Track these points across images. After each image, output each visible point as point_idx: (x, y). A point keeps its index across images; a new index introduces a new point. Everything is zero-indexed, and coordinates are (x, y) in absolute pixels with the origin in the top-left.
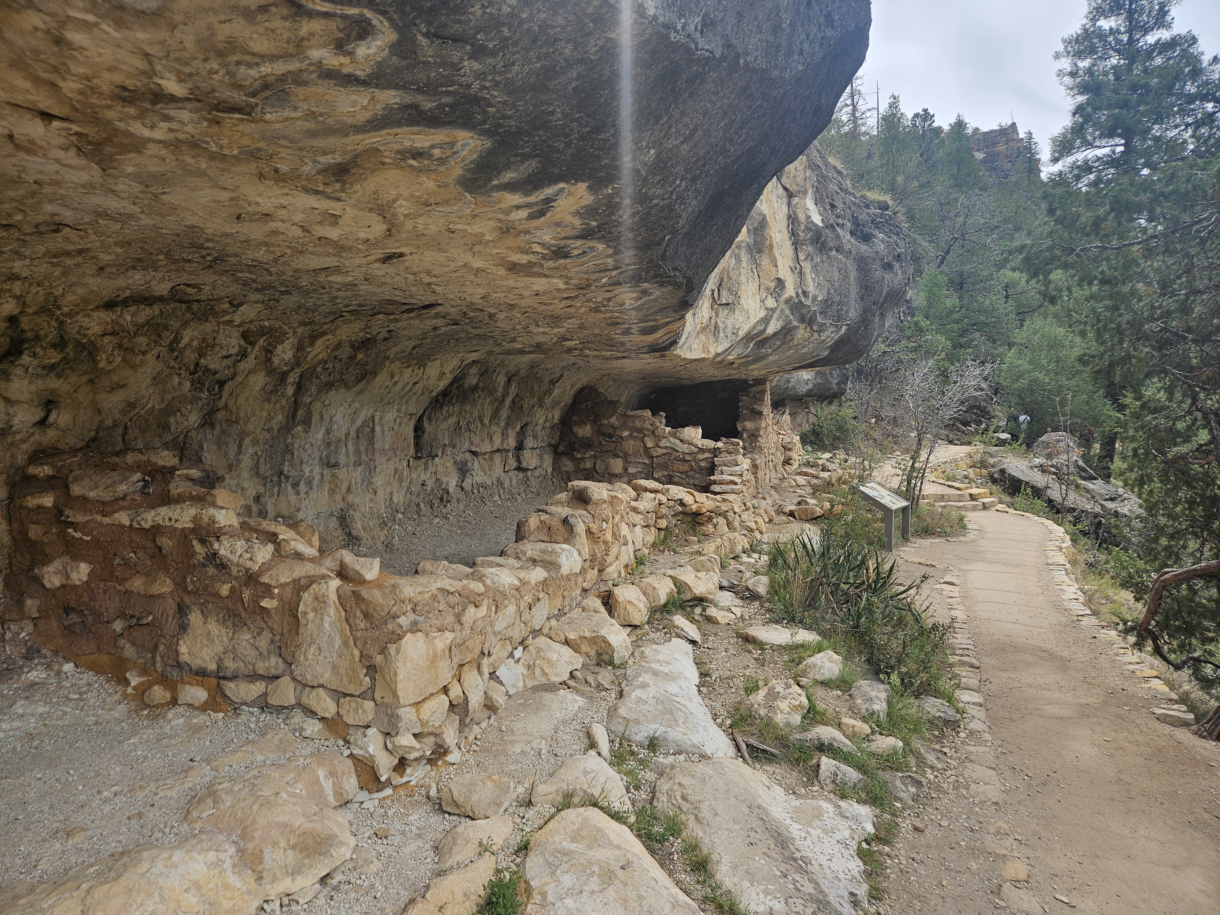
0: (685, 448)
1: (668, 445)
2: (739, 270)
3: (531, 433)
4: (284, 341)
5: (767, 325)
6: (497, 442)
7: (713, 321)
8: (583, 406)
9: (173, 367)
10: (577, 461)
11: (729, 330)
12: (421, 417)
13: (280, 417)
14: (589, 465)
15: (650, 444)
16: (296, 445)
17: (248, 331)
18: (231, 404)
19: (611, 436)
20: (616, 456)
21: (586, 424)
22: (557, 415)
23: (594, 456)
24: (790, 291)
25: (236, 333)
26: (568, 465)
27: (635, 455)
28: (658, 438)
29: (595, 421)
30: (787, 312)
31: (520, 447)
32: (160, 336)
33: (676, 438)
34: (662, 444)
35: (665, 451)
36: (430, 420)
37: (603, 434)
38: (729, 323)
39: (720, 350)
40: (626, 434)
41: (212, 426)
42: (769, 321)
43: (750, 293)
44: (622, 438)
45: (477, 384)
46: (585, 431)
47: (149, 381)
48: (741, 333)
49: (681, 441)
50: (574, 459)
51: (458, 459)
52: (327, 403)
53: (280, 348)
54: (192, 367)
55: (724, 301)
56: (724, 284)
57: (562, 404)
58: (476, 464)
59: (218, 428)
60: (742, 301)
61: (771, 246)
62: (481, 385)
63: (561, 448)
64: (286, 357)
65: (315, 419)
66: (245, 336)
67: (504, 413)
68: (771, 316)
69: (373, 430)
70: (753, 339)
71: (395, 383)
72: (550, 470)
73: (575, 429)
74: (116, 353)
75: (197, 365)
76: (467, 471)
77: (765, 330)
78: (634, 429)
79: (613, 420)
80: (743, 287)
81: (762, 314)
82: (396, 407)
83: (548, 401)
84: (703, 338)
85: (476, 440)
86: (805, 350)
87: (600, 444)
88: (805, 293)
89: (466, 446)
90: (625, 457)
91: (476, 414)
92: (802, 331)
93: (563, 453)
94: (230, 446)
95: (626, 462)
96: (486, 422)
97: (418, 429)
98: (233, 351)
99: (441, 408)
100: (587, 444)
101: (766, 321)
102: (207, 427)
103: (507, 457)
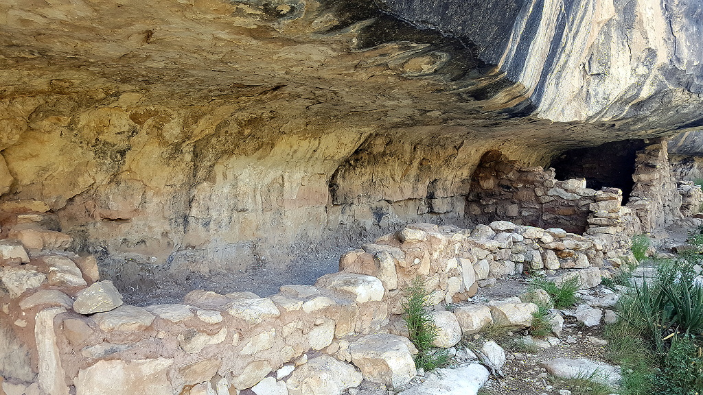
0: (568, 196)
1: (555, 193)
2: (608, 44)
3: (441, 187)
4: (169, 121)
5: (640, 90)
6: (408, 193)
7: (584, 90)
8: (487, 165)
9: (75, 142)
10: (482, 207)
11: (600, 95)
12: (334, 176)
13: (181, 176)
14: (491, 210)
15: (539, 193)
16: (201, 197)
17: (136, 113)
18: (133, 167)
19: (508, 188)
20: (513, 203)
21: (489, 179)
22: (466, 173)
23: (496, 203)
24: (663, 58)
25: (126, 116)
26: (476, 210)
27: (528, 201)
28: (546, 189)
29: (497, 176)
30: (661, 77)
31: (431, 196)
32: (59, 120)
33: (561, 188)
34: (550, 193)
35: (552, 198)
36: (344, 178)
37: (502, 186)
38: (600, 89)
39: (591, 113)
40: (520, 185)
41: (118, 183)
42: (642, 86)
43: (620, 63)
44: (517, 188)
45: (385, 151)
46: (489, 184)
47: (57, 152)
48: (612, 98)
49: (566, 190)
50: (480, 205)
51: (374, 206)
52: (230, 166)
53: (167, 126)
54: (94, 142)
55: (595, 72)
56: (594, 57)
57: (470, 164)
58: (391, 210)
59: (123, 184)
60: (612, 71)
61: (641, 21)
62: (388, 152)
63: (471, 197)
64: (174, 132)
65: (219, 177)
66: (134, 117)
67: (413, 172)
68: (644, 82)
69: (283, 186)
70: (627, 103)
71: (295, 152)
72: (462, 213)
73: (481, 183)
74: (14, 132)
75: (97, 139)
76: (383, 214)
77: (637, 95)
78: (526, 182)
79: (511, 175)
80: (613, 59)
81: (634, 80)
82: (303, 169)
83: (454, 162)
84: (575, 104)
85: (389, 192)
86: (686, 111)
87: (500, 194)
88: (679, 60)
89: (380, 196)
90: (520, 203)
91: (388, 173)
92: (680, 94)
93: (472, 201)
94: (135, 197)
95: (521, 207)
96: (398, 179)
97: (332, 185)
98: (124, 129)
99: (354, 169)
100: (490, 195)
101: (639, 86)
102: (113, 184)
103: (420, 204)
